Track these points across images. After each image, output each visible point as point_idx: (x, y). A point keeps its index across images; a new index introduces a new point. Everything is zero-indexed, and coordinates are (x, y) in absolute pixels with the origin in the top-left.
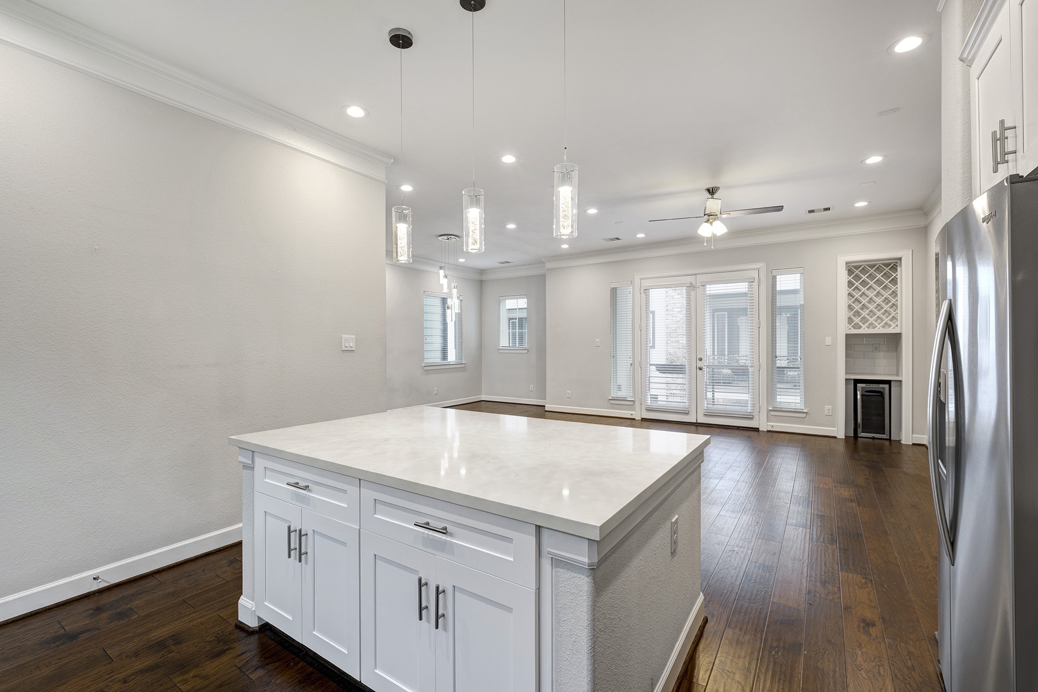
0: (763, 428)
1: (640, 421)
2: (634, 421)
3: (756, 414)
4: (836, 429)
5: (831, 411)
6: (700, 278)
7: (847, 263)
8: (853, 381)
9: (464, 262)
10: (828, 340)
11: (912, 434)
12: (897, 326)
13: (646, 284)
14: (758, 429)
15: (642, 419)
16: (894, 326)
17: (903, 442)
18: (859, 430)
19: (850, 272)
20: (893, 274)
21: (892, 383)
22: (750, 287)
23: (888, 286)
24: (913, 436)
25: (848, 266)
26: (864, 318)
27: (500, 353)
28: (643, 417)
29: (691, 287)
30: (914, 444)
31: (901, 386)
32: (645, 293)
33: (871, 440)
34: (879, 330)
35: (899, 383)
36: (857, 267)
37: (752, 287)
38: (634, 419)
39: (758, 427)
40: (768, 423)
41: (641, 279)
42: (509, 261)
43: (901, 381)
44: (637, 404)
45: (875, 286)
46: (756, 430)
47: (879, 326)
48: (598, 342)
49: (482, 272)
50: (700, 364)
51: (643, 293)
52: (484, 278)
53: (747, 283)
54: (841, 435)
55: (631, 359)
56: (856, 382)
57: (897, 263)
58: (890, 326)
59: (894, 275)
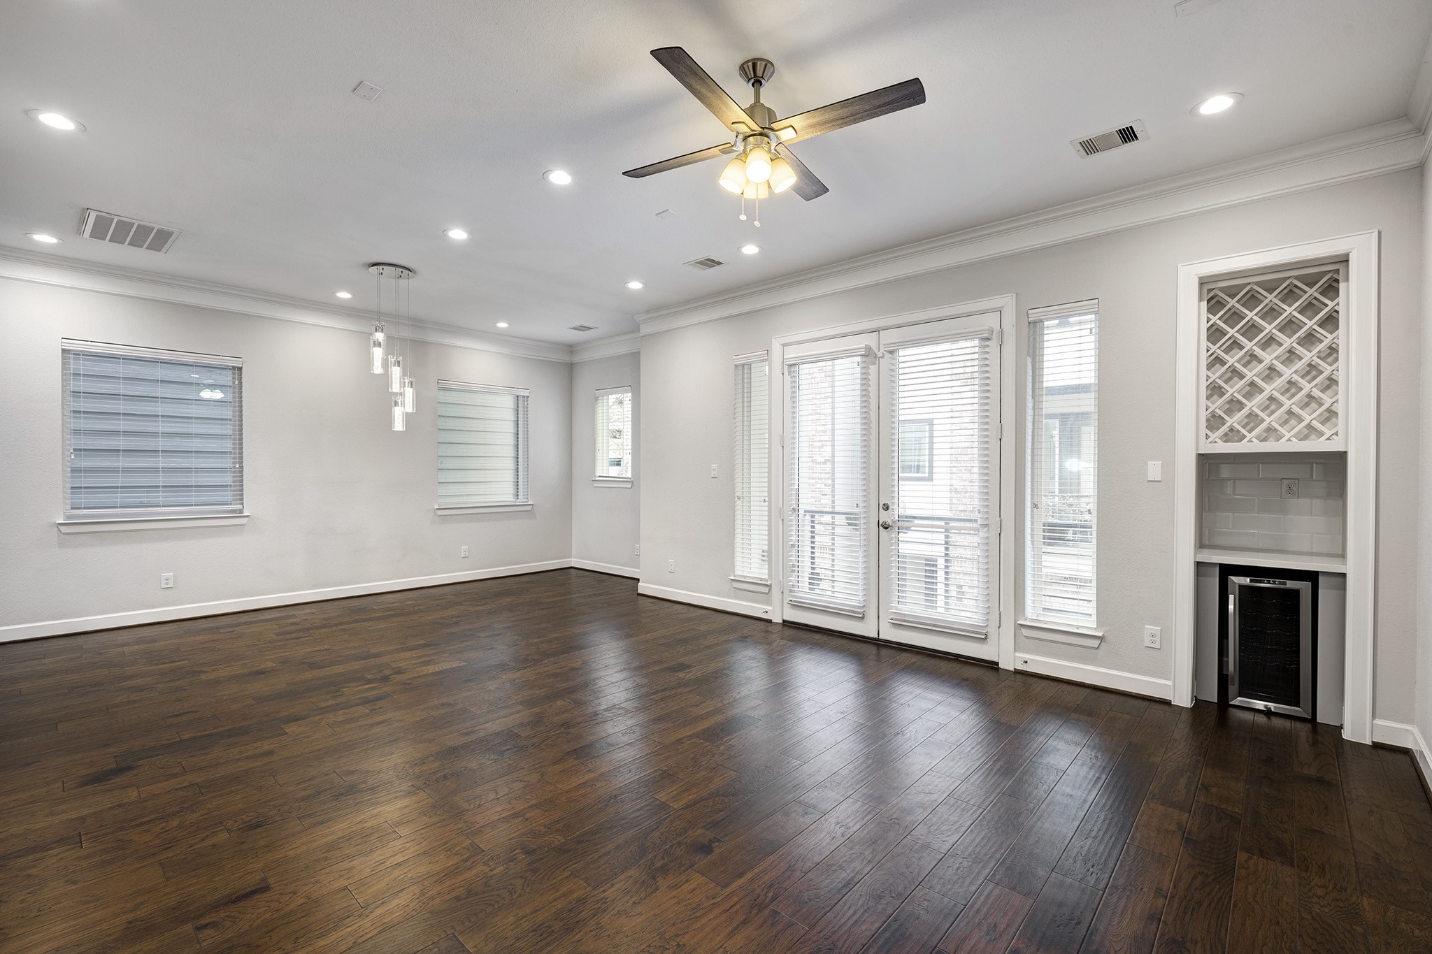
0: (1007, 664)
1: (780, 628)
2: (770, 624)
3: (992, 631)
4: (1170, 683)
5: (1157, 639)
6: (888, 337)
7: (1203, 282)
8: (1217, 570)
9: (506, 328)
10: (1154, 470)
11: (1374, 716)
12: (1336, 434)
13: (792, 353)
14: (997, 664)
15: (784, 621)
16: (1328, 433)
17: (1347, 735)
18: (1233, 689)
19: (1214, 304)
20: (1327, 301)
21: (1321, 579)
22: (982, 350)
23: (1318, 335)
24: (1375, 722)
25: (1209, 291)
26: (1251, 415)
27: (595, 487)
28: (785, 618)
29: (869, 355)
30: (1377, 746)
31: (1343, 588)
32: (789, 373)
33: (1261, 719)
34: (1289, 443)
35: (1339, 580)
36: (1232, 292)
37: (987, 349)
38: (769, 621)
39: (994, 659)
40: (1017, 654)
41: (784, 345)
42: (591, 326)
43: (1344, 575)
44: (775, 592)
45: (1280, 336)
46: (993, 666)
47: (1288, 435)
48: (714, 470)
49: (571, 348)
50: (885, 517)
51: (786, 373)
52: (577, 358)
53: (976, 342)
54: (1183, 699)
55: (767, 503)
56: (1227, 571)
57: (1337, 271)
58: (1321, 434)
59: (1331, 304)
